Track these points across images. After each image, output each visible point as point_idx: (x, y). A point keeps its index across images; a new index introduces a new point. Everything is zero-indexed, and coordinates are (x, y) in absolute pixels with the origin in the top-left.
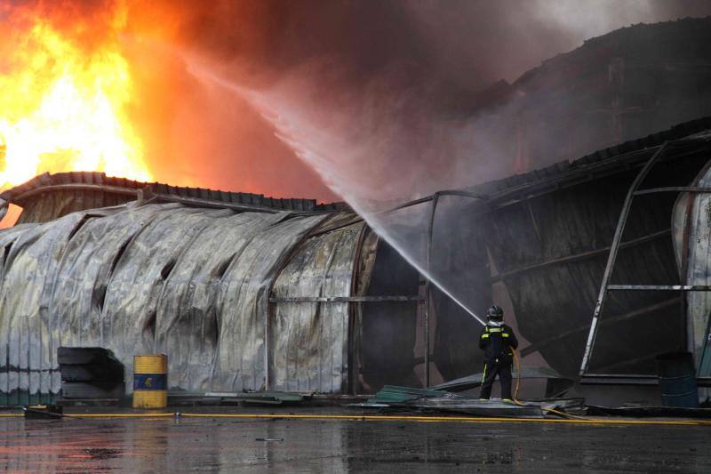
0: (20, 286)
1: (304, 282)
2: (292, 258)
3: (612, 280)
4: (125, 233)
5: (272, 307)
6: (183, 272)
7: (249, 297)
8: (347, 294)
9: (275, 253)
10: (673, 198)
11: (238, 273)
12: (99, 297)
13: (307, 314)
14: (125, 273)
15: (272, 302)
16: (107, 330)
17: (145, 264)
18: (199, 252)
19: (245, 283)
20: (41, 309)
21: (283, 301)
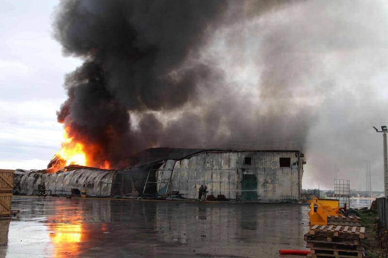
0: (66, 180)
1: (106, 180)
2: (104, 177)
3: (148, 181)
4: (81, 173)
5: (101, 184)
6: (89, 179)
7: (98, 182)
8: (111, 182)
9: (102, 176)
12: (77, 181)
13: (106, 185)
14: (81, 178)
15: (101, 183)
16: (78, 186)
17: (84, 177)
18: (91, 176)
19: (98, 180)
20: (69, 183)
21: (103, 183)
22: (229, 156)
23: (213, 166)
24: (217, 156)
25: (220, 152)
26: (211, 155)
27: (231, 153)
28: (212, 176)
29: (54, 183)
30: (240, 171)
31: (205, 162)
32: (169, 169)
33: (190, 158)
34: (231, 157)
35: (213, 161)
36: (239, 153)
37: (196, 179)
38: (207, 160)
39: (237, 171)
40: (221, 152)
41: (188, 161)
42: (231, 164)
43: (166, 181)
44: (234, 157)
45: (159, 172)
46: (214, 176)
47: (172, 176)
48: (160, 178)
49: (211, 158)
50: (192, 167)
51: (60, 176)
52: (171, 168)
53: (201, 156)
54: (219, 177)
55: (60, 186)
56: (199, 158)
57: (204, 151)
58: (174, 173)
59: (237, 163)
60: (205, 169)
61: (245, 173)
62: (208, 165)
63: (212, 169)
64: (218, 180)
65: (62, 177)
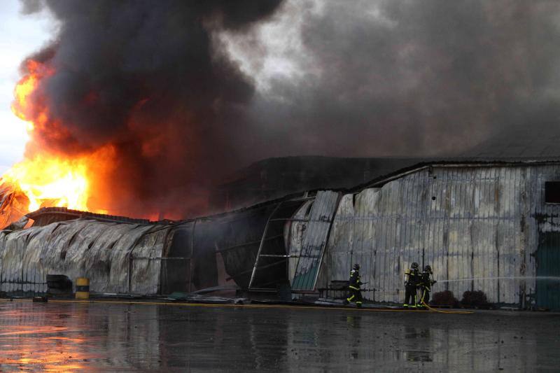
0: (32, 251)
1: (144, 251)
2: (139, 242)
3: (262, 253)
4: (75, 231)
5: (131, 260)
6: (97, 246)
7: (122, 256)
8: (160, 256)
9: (133, 240)
10: (284, 223)
11: (118, 247)
12: (63, 255)
13: (144, 264)
14: (74, 246)
15: (131, 259)
16: (66, 268)
17: (82, 243)
18: (103, 239)
19: (121, 251)
20: (41, 259)
21: (136, 259)
22: (497, 179)
23: (449, 208)
24: (463, 180)
25: (468, 168)
26: (442, 178)
27: (503, 170)
28: (446, 238)
30: (531, 222)
31: (424, 197)
32: (322, 219)
33: (380, 186)
34: (502, 181)
35: (448, 195)
36: (528, 170)
37: (398, 244)
38: (432, 192)
39: (523, 223)
40: (474, 168)
41: (377, 194)
42: (502, 201)
43: (316, 253)
44: (511, 181)
45: (295, 225)
46: (453, 236)
47: (332, 239)
48: (296, 243)
49: (441, 183)
50: (388, 212)
51: (16, 240)
52: (328, 214)
53: (413, 180)
54: (466, 238)
55: (15, 267)
56: (408, 184)
57: (420, 165)
58: (335, 229)
59: (522, 197)
60: (425, 218)
61: (547, 227)
62: (435, 205)
63: (446, 217)
64: (466, 248)
65: (20, 241)
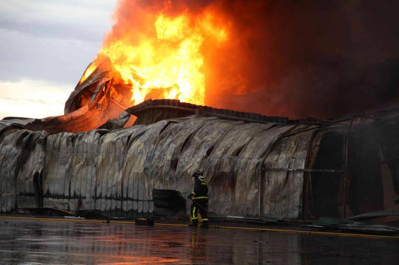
0: (134, 157)
1: (281, 160)
2: (275, 147)
4: (189, 132)
5: (263, 172)
6: (218, 153)
7: (252, 167)
8: (303, 167)
9: (266, 145)
11: (246, 154)
12: (174, 163)
13: (281, 177)
14: (188, 152)
15: (263, 170)
16: (178, 181)
17: (198, 148)
18: (226, 143)
19: (250, 159)
20: (145, 169)
21: (270, 170)
29: (91, 170)
51: (113, 143)
55: (113, 178)
65: (119, 144)
